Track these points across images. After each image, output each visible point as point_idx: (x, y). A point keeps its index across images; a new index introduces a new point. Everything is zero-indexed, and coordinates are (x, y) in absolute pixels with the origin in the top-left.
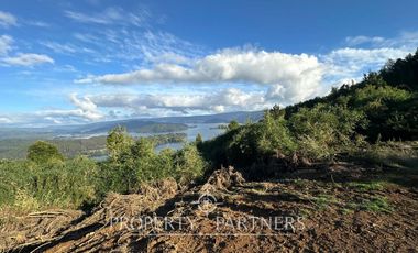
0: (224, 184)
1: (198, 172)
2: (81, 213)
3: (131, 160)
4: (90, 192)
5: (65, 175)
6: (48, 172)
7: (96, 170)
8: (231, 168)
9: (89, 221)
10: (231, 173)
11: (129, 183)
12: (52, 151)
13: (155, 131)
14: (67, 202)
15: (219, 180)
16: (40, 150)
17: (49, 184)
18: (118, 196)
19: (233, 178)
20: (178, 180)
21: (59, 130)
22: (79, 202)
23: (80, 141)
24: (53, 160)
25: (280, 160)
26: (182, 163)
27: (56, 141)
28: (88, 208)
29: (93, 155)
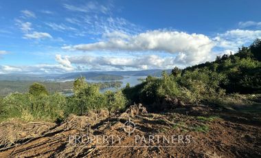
0: (135, 114)
1: (122, 106)
2: (55, 124)
3: (85, 97)
4: (61, 114)
5: (48, 103)
6: (39, 101)
7: (65, 101)
8: (141, 105)
9: (58, 128)
10: (140, 108)
11: (81, 109)
12: (42, 89)
13: (103, 79)
14: (48, 118)
15: (132, 111)
16: (36, 89)
17: (39, 108)
18: (75, 116)
19: (141, 110)
20: (109, 110)
21: (48, 77)
22: (55, 119)
23: (59, 84)
24: (42, 95)
25: (168, 102)
26: (113, 100)
27: (45, 83)
28: (59, 122)
29: (66, 92)
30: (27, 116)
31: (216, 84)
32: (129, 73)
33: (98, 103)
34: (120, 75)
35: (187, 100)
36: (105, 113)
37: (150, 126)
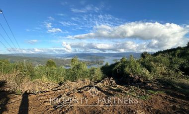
0: (107, 84)
1: (99, 78)
2: (58, 85)
4: (62, 79)
5: (55, 72)
6: (51, 71)
7: (65, 72)
8: (112, 78)
9: (60, 88)
10: (111, 80)
11: (74, 78)
12: (53, 64)
13: (91, 58)
14: (55, 81)
15: (105, 82)
16: (50, 63)
17: (51, 75)
18: (69, 82)
19: (111, 82)
20: (91, 80)
21: (57, 56)
22: (59, 82)
23: (63, 60)
24: (53, 67)
27: (55, 60)
28: (61, 84)
29: (67, 66)
30: (45, 79)
31: (176, 67)
32: (109, 55)
33: (84, 75)
34: (102, 56)
35: (146, 78)
36: (88, 82)
37: (112, 92)
